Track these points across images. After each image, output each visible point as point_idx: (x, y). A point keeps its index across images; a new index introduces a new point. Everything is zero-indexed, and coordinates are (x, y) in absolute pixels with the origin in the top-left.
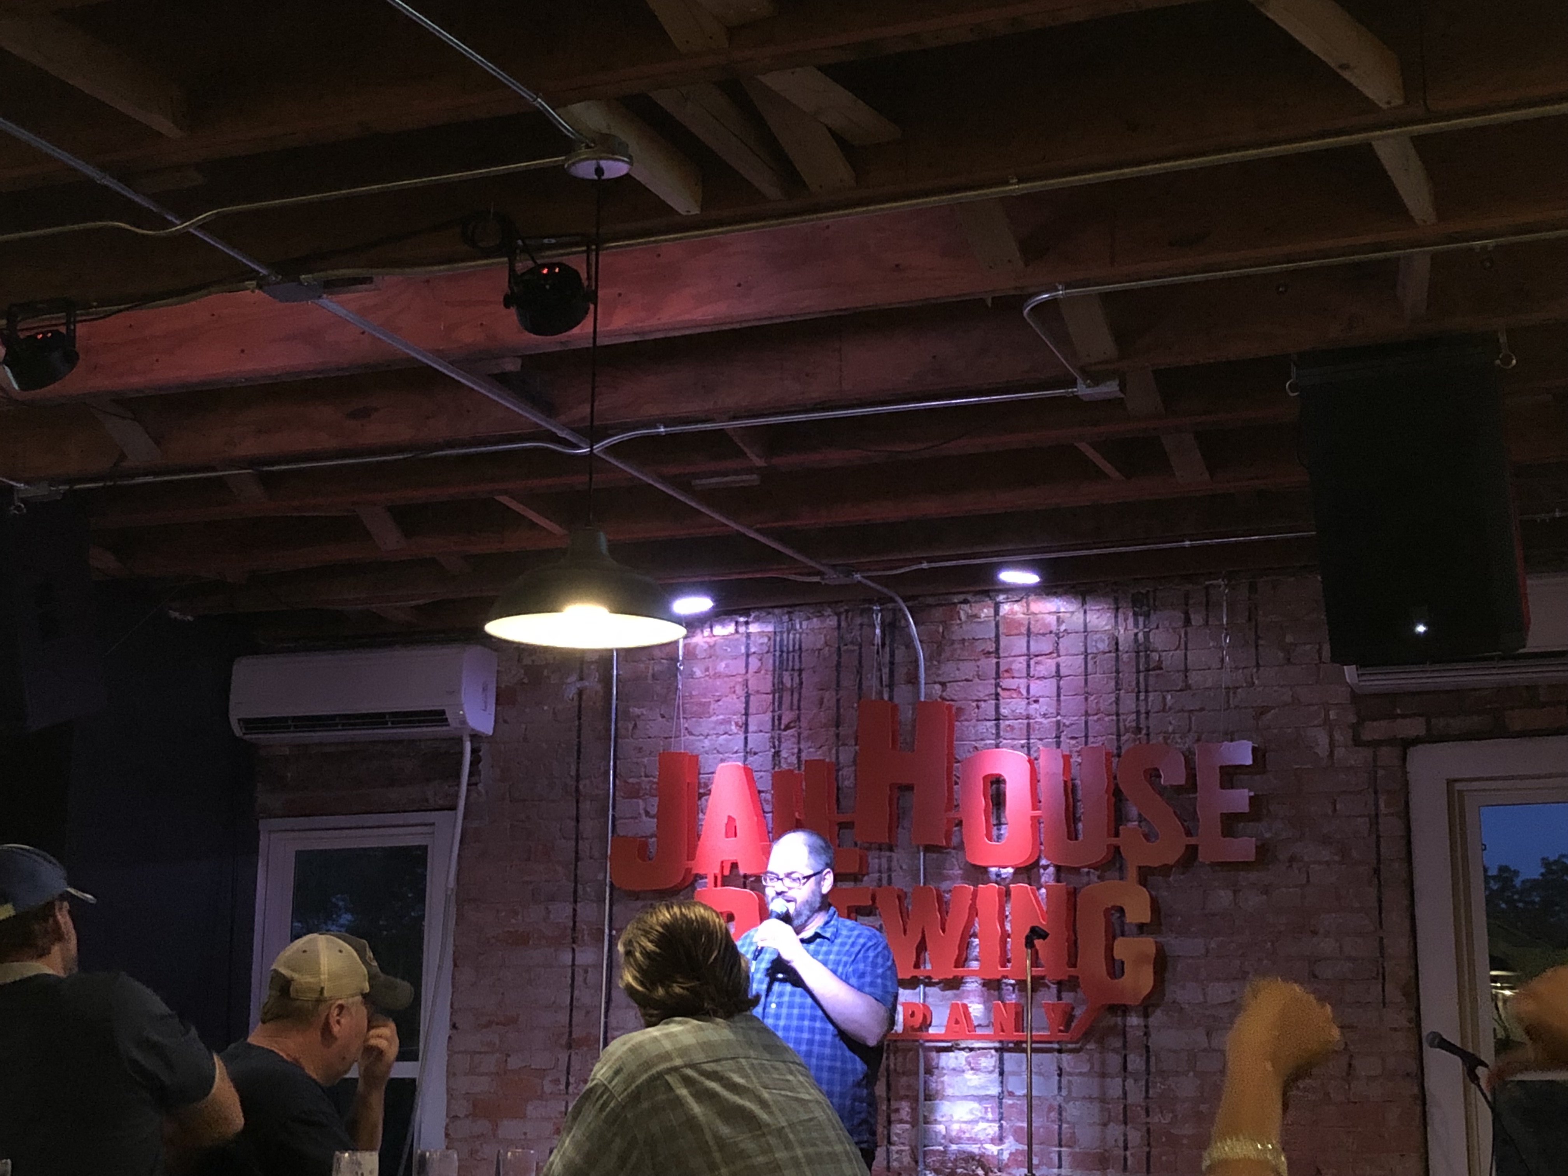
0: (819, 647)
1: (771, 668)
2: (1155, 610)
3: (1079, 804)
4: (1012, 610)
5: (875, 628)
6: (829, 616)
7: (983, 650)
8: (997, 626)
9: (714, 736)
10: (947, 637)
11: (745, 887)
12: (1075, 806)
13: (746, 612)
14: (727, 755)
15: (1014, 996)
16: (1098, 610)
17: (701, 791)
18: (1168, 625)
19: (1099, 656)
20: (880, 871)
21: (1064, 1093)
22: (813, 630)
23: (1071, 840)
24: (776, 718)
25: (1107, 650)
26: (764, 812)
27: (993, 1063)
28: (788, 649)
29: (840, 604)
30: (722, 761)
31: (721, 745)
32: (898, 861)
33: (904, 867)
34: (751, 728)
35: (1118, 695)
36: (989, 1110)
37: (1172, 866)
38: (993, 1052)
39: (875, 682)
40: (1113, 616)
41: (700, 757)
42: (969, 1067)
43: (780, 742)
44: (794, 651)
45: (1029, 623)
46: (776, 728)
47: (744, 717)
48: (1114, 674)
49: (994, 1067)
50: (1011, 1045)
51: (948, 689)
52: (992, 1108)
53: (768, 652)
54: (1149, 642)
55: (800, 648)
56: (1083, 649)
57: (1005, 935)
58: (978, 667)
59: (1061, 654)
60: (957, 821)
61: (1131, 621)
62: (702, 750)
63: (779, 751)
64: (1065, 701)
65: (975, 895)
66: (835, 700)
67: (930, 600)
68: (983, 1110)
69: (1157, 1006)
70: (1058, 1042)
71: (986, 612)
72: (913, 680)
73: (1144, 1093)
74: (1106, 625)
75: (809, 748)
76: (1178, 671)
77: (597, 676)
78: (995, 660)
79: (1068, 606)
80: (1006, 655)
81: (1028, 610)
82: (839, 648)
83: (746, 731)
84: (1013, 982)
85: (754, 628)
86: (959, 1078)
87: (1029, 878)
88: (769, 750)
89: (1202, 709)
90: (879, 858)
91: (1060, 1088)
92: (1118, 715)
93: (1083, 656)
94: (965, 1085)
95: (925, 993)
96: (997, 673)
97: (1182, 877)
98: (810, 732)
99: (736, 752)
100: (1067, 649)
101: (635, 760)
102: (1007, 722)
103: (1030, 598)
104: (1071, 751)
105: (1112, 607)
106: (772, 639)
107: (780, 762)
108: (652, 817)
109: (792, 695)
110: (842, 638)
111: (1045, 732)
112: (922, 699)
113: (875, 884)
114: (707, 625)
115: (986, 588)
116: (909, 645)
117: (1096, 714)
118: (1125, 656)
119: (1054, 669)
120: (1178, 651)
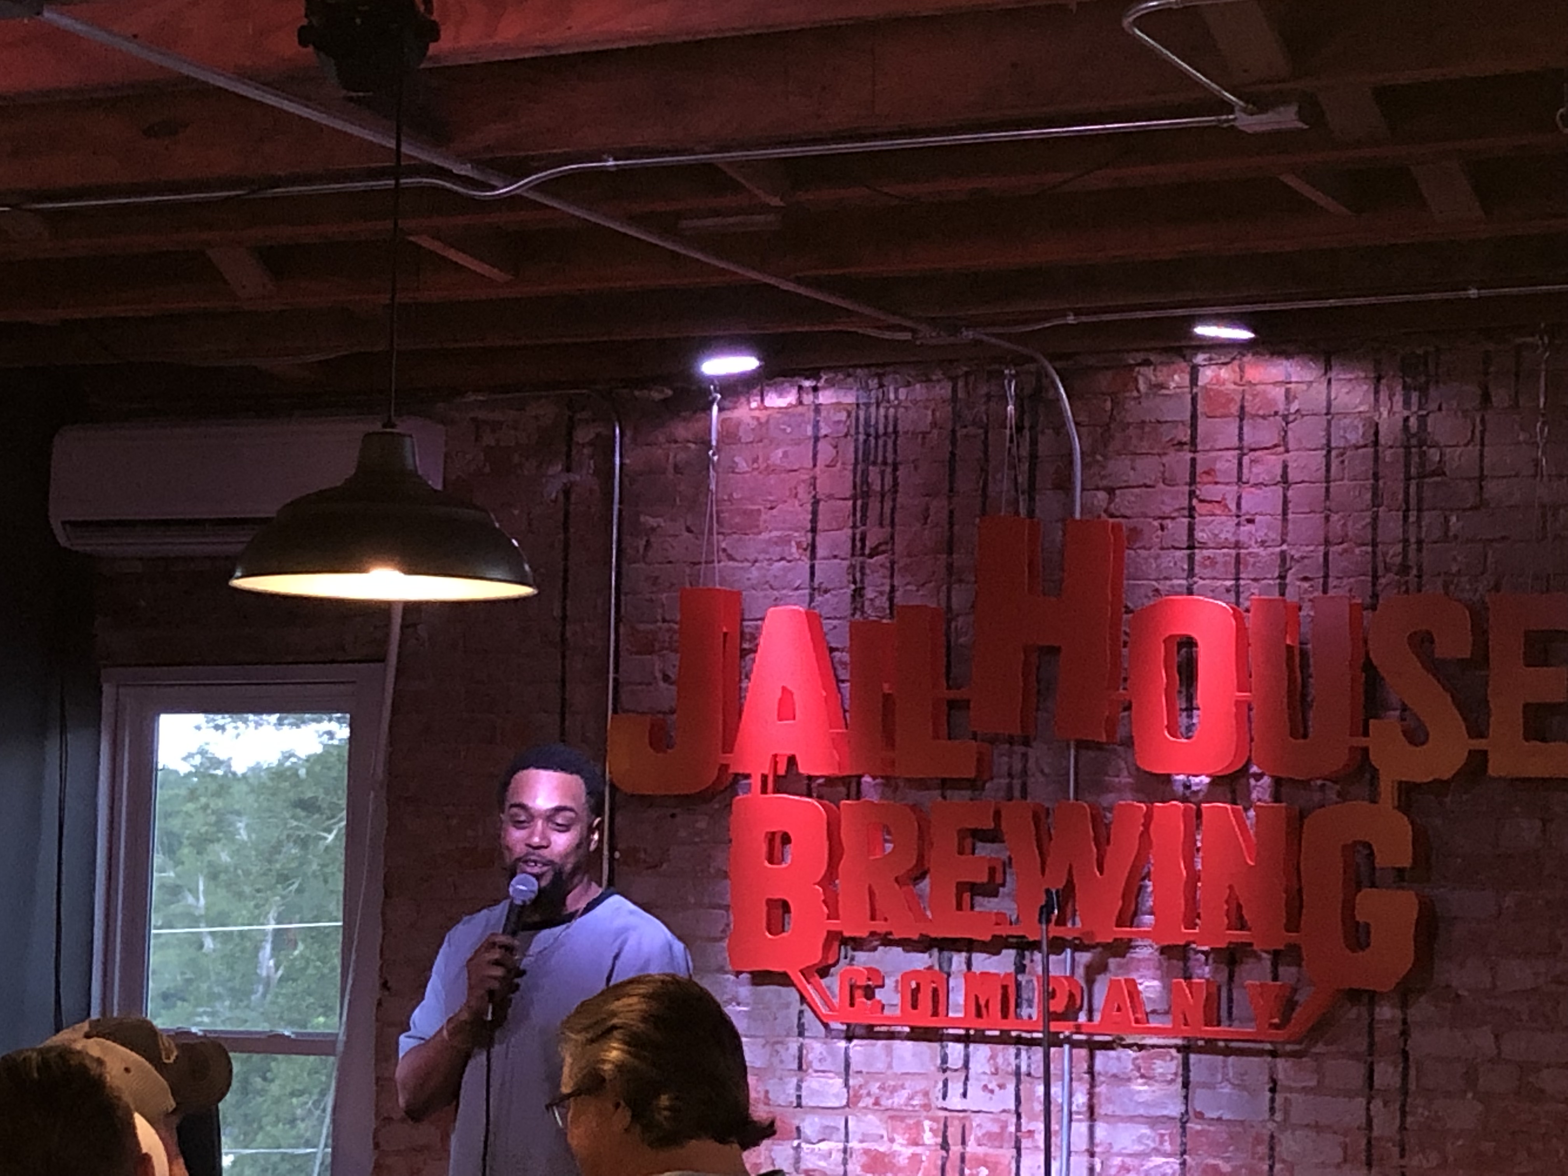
0: (924, 430)
1: (853, 461)
2: (1437, 382)
3: (1311, 680)
4: (1217, 377)
5: (1007, 405)
6: (939, 381)
7: (1171, 440)
8: (1194, 399)
9: (766, 563)
10: (1118, 418)
11: (809, 795)
12: (1305, 685)
13: (814, 374)
14: (784, 592)
15: (1207, 969)
16: (1350, 380)
17: (746, 646)
18: (1455, 405)
19: (1349, 453)
20: (1010, 775)
21: (1278, 1117)
22: (915, 402)
23: (1296, 738)
24: (858, 537)
25: (1361, 443)
26: (839, 681)
27: (1174, 1071)
28: (877, 432)
29: (955, 364)
30: (777, 602)
31: (775, 577)
32: (1037, 759)
33: (1047, 770)
34: (821, 552)
35: (1377, 512)
36: (1167, 1138)
37: (1447, 782)
38: (1173, 1052)
39: (1006, 485)
40: (1372, 390)
41: (744, 593)
42: (1138, 1074)
43: (863, 574)
44: (885, 434)
45: (1243, 398)
46: (858, 552)
47: (810, 535)
48: (1372, 481)
49: (1176, 1074)
50: (1201, 1043)
51: (1117, 500)
52: (1170, 1134)
53: (846, 436)
54: (1425, 430)
55: (895, 432)
56: (1324, 441)
57: (1194, 877)
58: (1164, 465)
59: (1291, 446)
60: (1126, 704)
61: (1399, 398)
62: (748, 583)
63: (863, 588)
64: (1295, 522)
65: (1148, 817)
66: (946, 512)
67: (1092, 361)
68: (1157, 1139)
69: (1421, 991)
70: (1271, 1042)
71: (1178, 379)
72: (1064, 484)
73: (1398, 1122)
74: (1361, 403)
75: (908, 584)
76: (1469, 479)
77: (592, 466)
78: (1191, 455)
79: (1302, 373)
80: (1208, 447)
81: (1241, 378)
82: (954, 431)
83: (813, 556)
84: (1206, 948)
85: (826, 397)
86: (1122, 1089)
87: (1233, 792)
88: (848, 587)
89: (1504, 538)
90: (1010, 757)
91: (1272, 1110)
92: (1374, 544)
93: (1324, 452)
94: (1131, 1100)
95: (1073, 959)
96: (1193, 474)
97: (1465, 797)
98: (908, 560)
99: (797, 589)
100: (1300, 441)
101: (648, 596)
102: (1206, 553)
103: (1245, 359)
104: (1301, 599)
105: (1372, 375)
106: (853, 414)
107: (863, 606)
108: (672, 684)
109: (882, 502)
110: (960, 417)
111: (1262, 568)
112: (1078, 516)
113: (1002, 794)
114: (755, 391)
115: (1177, 344)
116: (1060, 428)
117: (1341, 543)
118: (1389, 452)
119: (1279, 471)
120: (1470, 447)
